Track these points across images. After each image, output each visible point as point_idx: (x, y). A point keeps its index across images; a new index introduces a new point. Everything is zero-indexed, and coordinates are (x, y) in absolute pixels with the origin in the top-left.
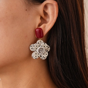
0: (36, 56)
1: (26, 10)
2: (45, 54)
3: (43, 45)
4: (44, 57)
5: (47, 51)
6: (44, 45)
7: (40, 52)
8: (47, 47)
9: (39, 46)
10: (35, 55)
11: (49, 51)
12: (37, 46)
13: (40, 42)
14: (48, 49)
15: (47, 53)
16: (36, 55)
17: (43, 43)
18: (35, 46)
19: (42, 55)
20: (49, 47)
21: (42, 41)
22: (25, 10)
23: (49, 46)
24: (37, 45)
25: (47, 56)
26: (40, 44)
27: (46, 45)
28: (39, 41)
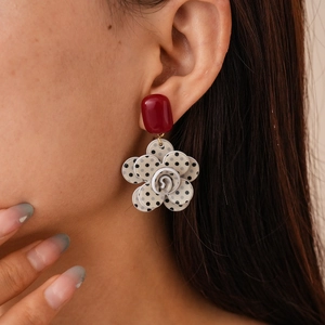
0: (148, 204)
1: (110, 27)
2: (182, 193)
3: (172, 159)
4: (177, 203)
5: (190, 178)
6: (177, 159)
7: (163, 187)
10: (143, 199)
11: (195, 176)
12: (147, 165)
13: (158, 149)
14: (191, 171)
15: (190, 188)
16: (148, 199)
18: (142, 166)
19: (169, 197)
20: (194, 165)
21: (167, 144)
23: (195, 161)
24: (147, 161)
25: (189, 197)
26: (160, 154)
27: (183, 157)
28: (155, 145)
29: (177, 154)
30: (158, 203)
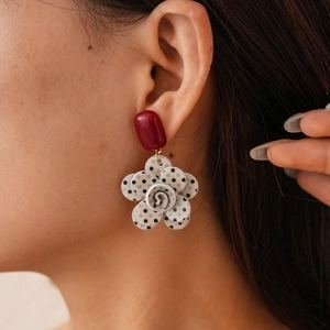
2: (180, 209)
6: (174, 175)
7: (158, 203)
8: (184, 180)
9: (154, 181)
11: (193, 194)
12: (144, 181)
13: (156, 166)
14: (190, 188)
15: (186, 205)
16: (146, 216)
17: (167, 166)
18: (139, 182)
19: (168, 214)
21: (165, 160)
22: (85, 49)
24: (144, 177)
25: (186, 214)
26: (159, 171)
28: (153, 162)
29: (173, 170)
30: (156, 221)
